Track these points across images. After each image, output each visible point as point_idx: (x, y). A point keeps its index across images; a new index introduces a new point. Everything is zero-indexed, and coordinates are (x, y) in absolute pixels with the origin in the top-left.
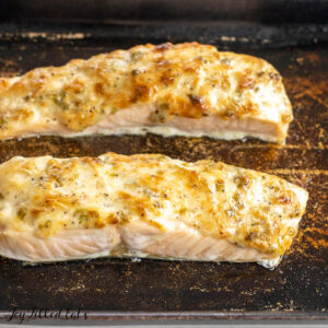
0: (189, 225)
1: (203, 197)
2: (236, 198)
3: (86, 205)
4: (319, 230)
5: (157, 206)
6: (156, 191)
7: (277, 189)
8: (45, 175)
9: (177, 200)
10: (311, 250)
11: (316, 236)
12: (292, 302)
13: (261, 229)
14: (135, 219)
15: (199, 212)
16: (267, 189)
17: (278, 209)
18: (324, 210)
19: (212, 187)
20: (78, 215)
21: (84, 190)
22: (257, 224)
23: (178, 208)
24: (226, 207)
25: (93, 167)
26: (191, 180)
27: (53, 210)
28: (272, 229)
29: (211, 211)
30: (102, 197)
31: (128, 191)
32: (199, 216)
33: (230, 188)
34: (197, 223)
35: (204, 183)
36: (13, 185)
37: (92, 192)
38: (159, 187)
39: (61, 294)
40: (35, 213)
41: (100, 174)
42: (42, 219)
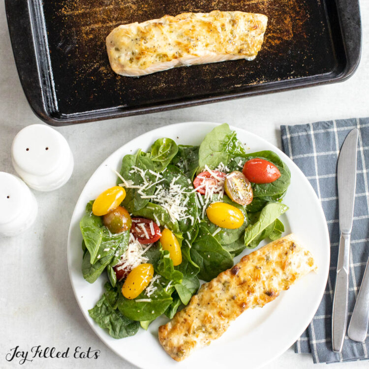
0: (211, 51)
1: (216, 35)
2: (232, 33)
3: (161, 51)
4: (275, 35)
5: (195, 46)
6: (193, 38)
7: (251, 21)
8: (138, 38)
9: (203, 40)
10: (271, 47)
11: (273, 38)
12: (263, 77)
13: (245, 46)
14: (185, 55)
15: (215, 44)
16: (247, 23)
17: (253, 33)
18: (276, 22)
19: (219, 29)
20: (158, 57)
21: (158, 43)
22: (243, 44)
23: (204, 44)
24: (227, 39)
25: (160, 29)
26: (209, 28)
27: (146, 56)
28: (250, 45)
29: (220, 43)
30: (168, 45)
31: (180, 40)
32: (215, 46)
33: (229, 27)
34: (214, 50)
35: (215, 28)
36: (123, 44)
37: (162, 43)
38: (194, 35)
39: (154, 90)
40: (138, 59)
41: (165, 33)
42: (142, 61)
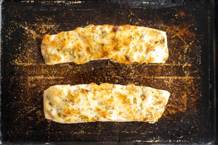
0: (122, 117)
1: (128, 106)
2: (141, 105)
3: (83, 113)
4: (173, 106)
5: (111, 113)
6: (110, 107)
7: (157, 97)
8: (68, 100)
9: (118, 109)
10: (168, 115)
11: (171, 108)
12: (159, 137)
13: (149, 116)
15: (127, 112)
16: (154, 98)
17: (157, 106)
19: (132, 101)
20: (81, 118)
21: (83, 107)
22: (148, 115)
23: (118, 112)
24: (137, 110)
25: (86, 95)
26: (124, 100)
27: (71, 115)
28: (154, 116)
29: (131, 112)
30: (89, 110)
31: (100, 107)
32: (126, 114)
33: (139, 100)
34: (125, 116)
35: (129, 101)
36: (56, 102)
37: (86, 107)
38: (111, 105)
40: (65, 116)
41: (89, 99)
42: (67, 118)
